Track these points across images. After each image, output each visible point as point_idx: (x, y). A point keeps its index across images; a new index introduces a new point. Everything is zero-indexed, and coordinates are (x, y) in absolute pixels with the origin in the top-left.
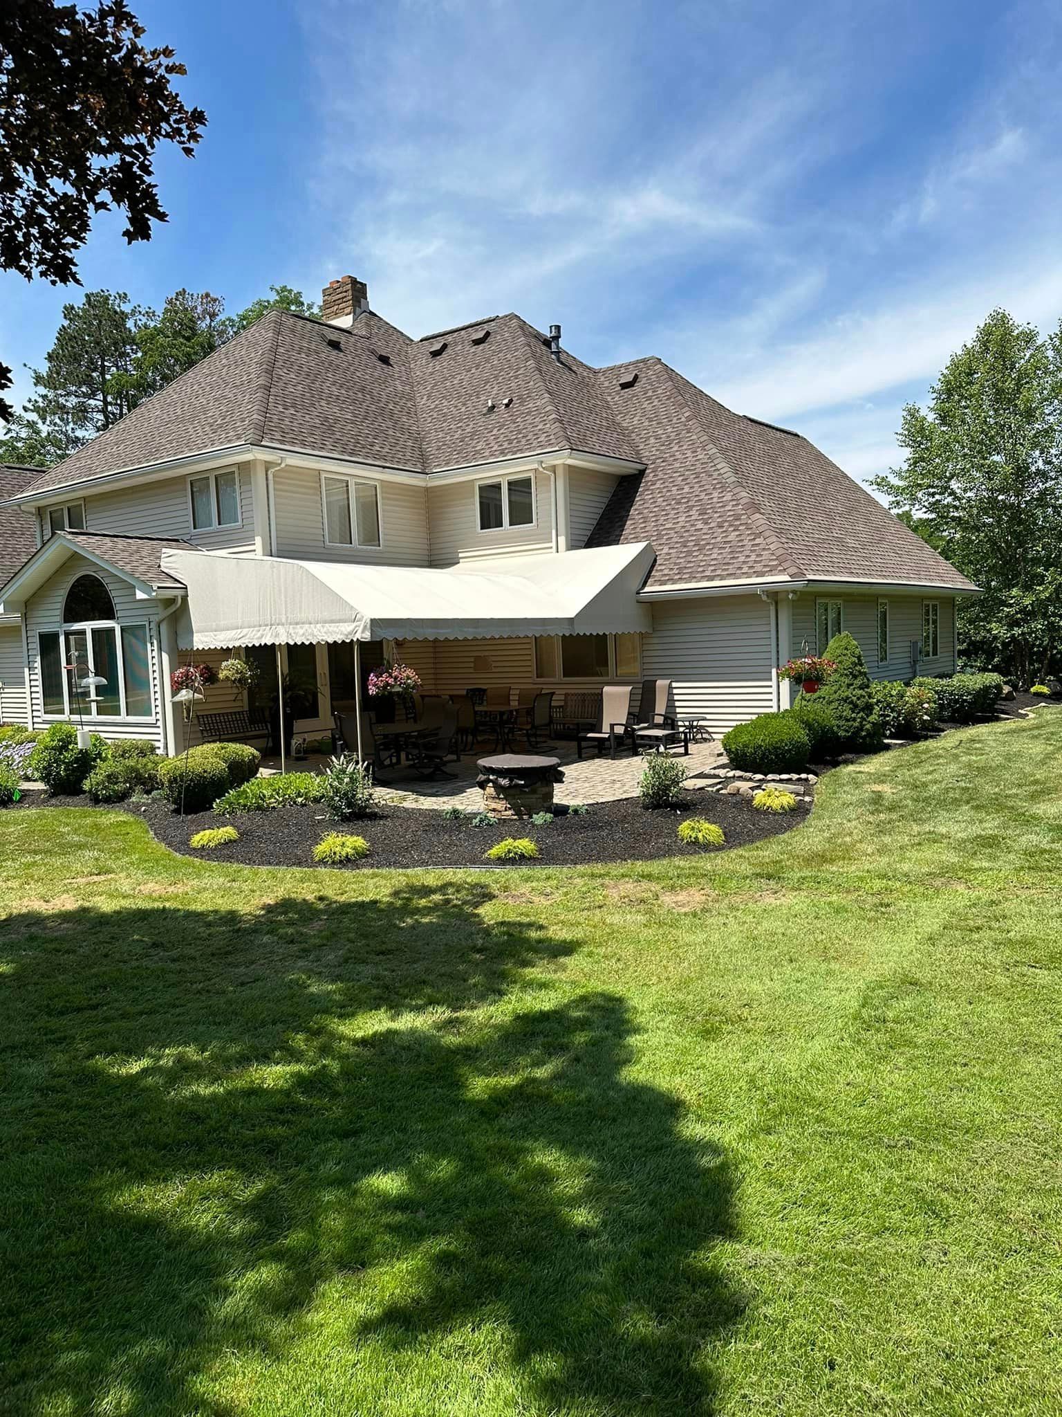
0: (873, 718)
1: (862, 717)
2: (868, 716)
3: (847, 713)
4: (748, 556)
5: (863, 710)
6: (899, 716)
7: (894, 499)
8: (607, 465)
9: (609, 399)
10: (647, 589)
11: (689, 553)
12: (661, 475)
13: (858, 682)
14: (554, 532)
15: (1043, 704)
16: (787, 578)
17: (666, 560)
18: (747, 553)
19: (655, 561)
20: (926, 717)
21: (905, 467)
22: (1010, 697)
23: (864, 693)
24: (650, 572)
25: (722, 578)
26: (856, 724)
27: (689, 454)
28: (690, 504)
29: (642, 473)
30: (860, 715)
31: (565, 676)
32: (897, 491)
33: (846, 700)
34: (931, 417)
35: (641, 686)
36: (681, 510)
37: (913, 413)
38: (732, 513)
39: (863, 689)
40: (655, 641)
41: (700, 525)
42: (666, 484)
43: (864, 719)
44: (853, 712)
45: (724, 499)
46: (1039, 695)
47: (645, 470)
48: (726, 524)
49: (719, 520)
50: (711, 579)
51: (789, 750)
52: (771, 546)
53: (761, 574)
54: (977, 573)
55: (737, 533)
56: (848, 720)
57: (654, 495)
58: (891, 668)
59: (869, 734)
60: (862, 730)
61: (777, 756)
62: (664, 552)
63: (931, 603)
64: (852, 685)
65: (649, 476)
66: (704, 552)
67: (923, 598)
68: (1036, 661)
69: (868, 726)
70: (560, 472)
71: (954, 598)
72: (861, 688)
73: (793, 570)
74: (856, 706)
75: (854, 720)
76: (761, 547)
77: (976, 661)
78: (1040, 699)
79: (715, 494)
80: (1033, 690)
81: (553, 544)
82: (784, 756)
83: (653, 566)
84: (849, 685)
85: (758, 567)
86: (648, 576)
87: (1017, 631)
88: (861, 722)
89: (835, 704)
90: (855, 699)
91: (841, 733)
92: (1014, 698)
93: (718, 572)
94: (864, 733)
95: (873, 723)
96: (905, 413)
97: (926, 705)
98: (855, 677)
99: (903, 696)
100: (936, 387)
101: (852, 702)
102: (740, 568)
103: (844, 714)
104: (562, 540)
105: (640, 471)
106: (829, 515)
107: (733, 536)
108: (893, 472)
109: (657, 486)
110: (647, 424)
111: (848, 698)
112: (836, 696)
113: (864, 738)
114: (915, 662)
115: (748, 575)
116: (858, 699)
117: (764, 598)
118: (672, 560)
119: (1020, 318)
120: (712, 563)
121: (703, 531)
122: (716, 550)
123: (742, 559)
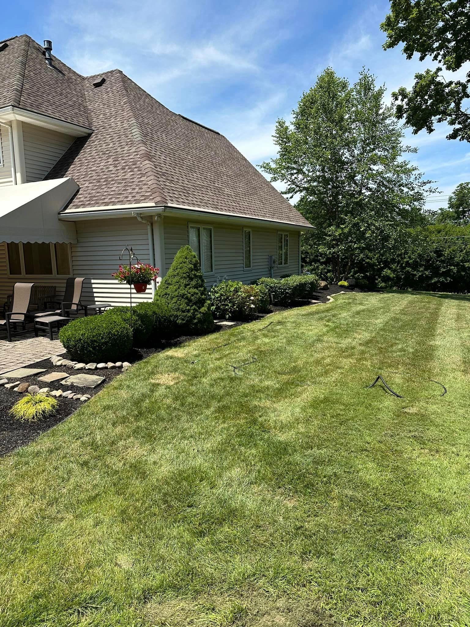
0: (203, 309)
1: (194, 309)
2: (199, 308)
3: (183, 306)
4: (134, 189)
5: (195, 304)
6: (234, 305)
7: (273, 176)
8: (62, 127)
9: (86, 93)
10: (67, 211)
11: (100, 187)
12: (99, 137)
13: (194, 283)
14: (13, 169)
15: (343, 292)
16: (154, 205)
17: (85, 191)
18: (134, 187)
19: (78, 191)
20: (252, 306)
21: (279, 157)
22: (325, 288)
23: (197, 291)
24: (72, 199)
25: (114, 203)
26: (189, 314)
27: (119, 123)
28: (110, 154)
29: (89, 135)
30: (193, 308)
31: (26, 274)
32: (274, 171)
33: (183, 296)
34: (292, 128)
35: (65, 281)
36: (104, 158)
37: (281, 124)
38: (133, 160)
39: (197, 288)
40: (79, 249)
41: (111, 168)
42: (101, 142)
43: (197, 311)
44: (188, 305)
45: (131, 151)
46: (342, 286)
47: (92, 134)
48: (127, 167)
49: (124, 165)
50: (107, 204)
51: (106, 343)
52: (149, 183)
53: (138, 201)
54: (314, 219)
55: (132, 173)
56: (183, 312)
57: (92, 149)
58: (253, 271)
59: (200, 321)
60: (195, 319)
61: (94, 348)
62: (85, 185)
63: (284, 234)
64: (188, 285)
65: (93, 138)
66: (108, 186)
67: (278, 230)
68: (356, 267)
69: (199, 316)
70: (14, 125)
71: (299, 232)
72: (196, 287)
73: (158, 199)
74: (190, 301)
75: (188, 311)
76: (144, 182)
77: (329, 267)
78: (343, 289)
79: (126, 148)
80: (340, 283)
81: (13, 179)
82: (101, 348)
83: (75, 195)
84: (186, 286)
85: (138, 197)
86: (71, 201)
87: (332, 250)
88: (194, 313)
89: (174, 300)
90: (189, 295)
91: (179, 321)
92: (328, 289)
93: (113, 200)
94: (195, 321)
95: (203, 313)
96: (277, 124)
97: (252, 298)
98: (191, 279)
99: (237, 292)
100: (295, 111)
101: (187, 298)
102: (127, 197)
103: (181, 307)
104: (19, 175)
105: (89, 134)
106: (218, 175)
107: (128, 175)
108: (273, 161)
109: (95, 143)
110: (102, 106)
111: (184, 295)
112: (176, 293)
113: (196, 324)
114: (271, 268)
115: (130, 202)
116: (192, 295)
117: (139, 219)
118: (88, 191)
119: (339, 75)
120: (112, 193)
121: (113, 172)
122: (116, 185)
123: (130, 191)
